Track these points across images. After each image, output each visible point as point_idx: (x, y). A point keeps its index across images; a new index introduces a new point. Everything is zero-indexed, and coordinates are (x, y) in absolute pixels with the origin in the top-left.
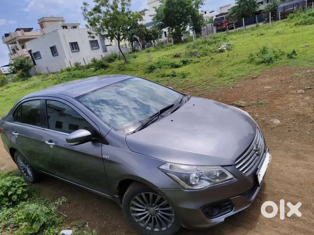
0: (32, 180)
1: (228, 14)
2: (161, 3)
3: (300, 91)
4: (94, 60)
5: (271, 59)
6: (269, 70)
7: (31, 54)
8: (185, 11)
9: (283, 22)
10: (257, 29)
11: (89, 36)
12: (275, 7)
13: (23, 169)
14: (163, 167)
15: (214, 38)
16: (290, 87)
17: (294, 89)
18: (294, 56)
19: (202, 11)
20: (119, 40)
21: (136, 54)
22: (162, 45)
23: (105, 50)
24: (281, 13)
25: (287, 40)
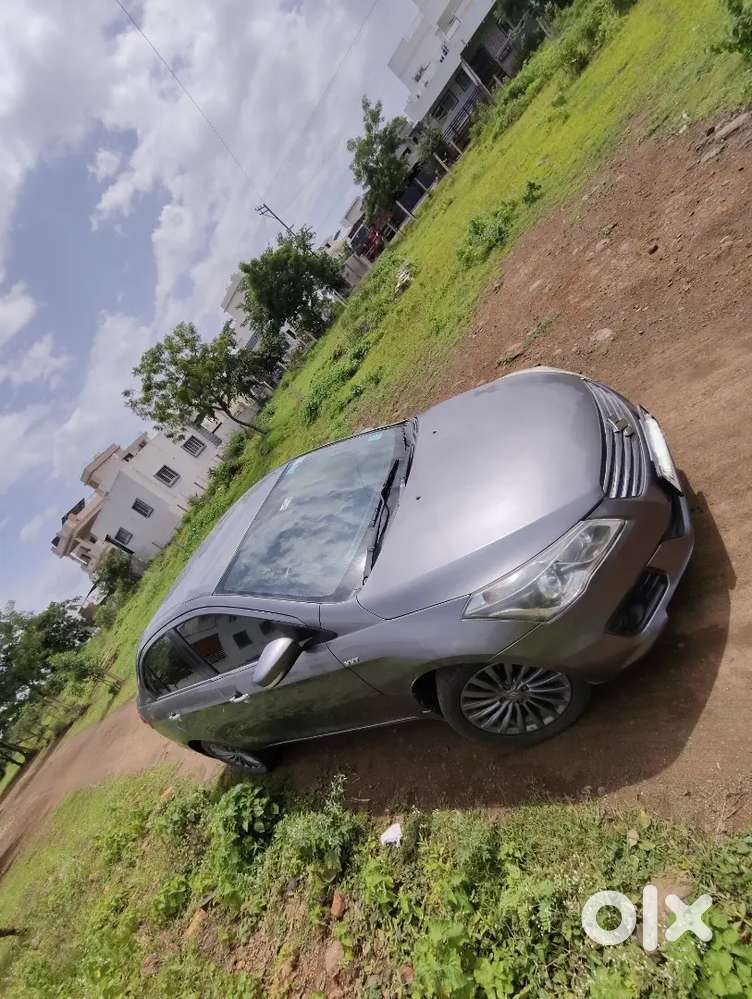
0: (264, 769)
1: (366, 218)
2: (244, 292)
3: (599, 246)
4: (212, 473)
5: (501, 232)
6: (512, 253)
7: (113, 542)
8: (291, 271)
9: (470, 150)
10: (435, 201)
11: (174, 442)
12: (435, 139)
13: (237, 760)
14: (470, 610)
15: (375, 276)
16: (574, 253)
17: (587, 248)
18: (536, 193)
19: (320, 249)
20: (225, 408)
21: (268, 406)
22: (300, 358)
23: (218, 442)
24: (454, 139)
25: (502, 175)
